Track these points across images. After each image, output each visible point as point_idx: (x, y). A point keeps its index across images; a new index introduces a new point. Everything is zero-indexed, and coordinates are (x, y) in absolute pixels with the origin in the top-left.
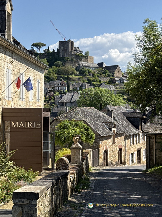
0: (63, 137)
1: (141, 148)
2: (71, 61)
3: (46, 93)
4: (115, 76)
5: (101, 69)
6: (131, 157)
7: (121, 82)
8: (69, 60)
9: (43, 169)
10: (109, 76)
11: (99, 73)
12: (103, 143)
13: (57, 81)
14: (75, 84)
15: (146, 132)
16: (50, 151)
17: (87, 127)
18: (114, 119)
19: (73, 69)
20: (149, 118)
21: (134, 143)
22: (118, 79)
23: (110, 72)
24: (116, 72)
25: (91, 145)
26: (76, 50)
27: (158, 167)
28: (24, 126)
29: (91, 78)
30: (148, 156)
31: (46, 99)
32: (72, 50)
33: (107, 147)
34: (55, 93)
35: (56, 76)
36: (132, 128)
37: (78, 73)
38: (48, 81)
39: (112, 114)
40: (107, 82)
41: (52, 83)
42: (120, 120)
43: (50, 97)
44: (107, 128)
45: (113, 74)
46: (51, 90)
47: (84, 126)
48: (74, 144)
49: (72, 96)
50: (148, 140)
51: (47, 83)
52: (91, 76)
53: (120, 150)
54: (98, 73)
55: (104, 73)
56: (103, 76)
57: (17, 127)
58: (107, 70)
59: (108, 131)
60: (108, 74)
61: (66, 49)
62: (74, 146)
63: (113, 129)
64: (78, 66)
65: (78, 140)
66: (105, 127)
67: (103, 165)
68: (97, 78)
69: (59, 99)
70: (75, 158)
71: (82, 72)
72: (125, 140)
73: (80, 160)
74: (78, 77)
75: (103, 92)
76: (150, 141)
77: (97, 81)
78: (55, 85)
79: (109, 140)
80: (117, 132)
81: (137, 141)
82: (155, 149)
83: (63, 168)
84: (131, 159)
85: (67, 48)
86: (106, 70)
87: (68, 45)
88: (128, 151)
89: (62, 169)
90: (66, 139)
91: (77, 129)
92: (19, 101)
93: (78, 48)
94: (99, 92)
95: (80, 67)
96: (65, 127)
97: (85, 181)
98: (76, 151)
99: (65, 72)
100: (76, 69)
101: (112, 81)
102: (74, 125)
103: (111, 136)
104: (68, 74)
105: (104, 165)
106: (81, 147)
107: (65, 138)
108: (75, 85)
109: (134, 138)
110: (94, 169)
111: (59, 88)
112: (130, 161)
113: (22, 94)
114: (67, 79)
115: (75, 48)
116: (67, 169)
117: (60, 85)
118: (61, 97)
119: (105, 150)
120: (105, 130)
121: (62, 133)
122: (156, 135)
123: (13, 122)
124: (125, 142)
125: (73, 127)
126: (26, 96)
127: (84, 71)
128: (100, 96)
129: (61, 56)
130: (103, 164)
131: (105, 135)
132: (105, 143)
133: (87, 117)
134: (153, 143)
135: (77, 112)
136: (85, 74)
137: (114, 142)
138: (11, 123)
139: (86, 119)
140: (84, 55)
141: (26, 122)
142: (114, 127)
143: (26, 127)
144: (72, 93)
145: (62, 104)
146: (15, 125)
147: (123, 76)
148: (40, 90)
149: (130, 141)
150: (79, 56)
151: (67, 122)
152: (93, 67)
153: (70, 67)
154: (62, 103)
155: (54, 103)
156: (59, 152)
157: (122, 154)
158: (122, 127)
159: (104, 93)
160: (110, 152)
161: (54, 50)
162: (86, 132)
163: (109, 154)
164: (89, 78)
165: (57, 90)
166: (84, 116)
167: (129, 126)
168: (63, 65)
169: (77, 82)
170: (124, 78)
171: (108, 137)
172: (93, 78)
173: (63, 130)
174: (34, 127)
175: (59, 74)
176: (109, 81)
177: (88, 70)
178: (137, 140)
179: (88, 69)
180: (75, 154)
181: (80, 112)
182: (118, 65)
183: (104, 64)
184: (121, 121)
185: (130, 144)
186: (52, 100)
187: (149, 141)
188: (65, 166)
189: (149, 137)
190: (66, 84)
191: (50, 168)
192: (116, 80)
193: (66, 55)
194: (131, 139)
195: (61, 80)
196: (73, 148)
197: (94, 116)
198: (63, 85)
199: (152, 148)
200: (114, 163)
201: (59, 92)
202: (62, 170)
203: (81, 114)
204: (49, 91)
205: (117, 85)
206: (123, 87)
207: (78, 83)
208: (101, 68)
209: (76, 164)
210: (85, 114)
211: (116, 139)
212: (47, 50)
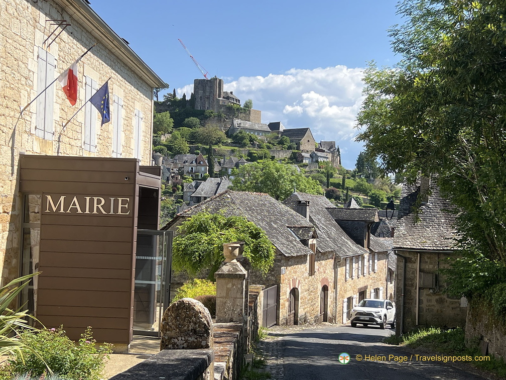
0: (197, 251)
1: (366, 287)
2: (216, 118)
3: (168, 177)
4: (302, 148)
5: (276, 134)
6: (345, 305)
7: (314, 160)
8: (213, 116)
9: (135, 333)
10: (290, 148)
11: (272, 142)
12: (287, 273)
13: (189, 154)
14: (224, 162)
15: (399, 246)
16: (157, 284)
17: (256, 230)
18: (311, 220)
19: (222, 133)
20: (402, 214)
21: (354, 275)
22: (307, 155)
23: (292, 141)
24: (303, 140)
25: (265, 273)
26: (228, 98)
27: (427, 331)
28: (83, 208)
29: (256, 150)
30: (402, 304)
31: (167, 189)
32: (219, 97)
33: (297, 281)
34: (185, 179)
35: (188, 145)
36: (349, 243)
37: (229, 141)
38: (172, 155)
39: (308, 210)
40: (286, 159)
41: (179, 158)
42: (323, 224)
43: (175, 185)
44: (298, 240)
45: (298, 145)
46: (177, 172)
47: (248, 227)
48: (225, 264)
49: (219, 184)
50: (402, 264)
51: (170, 158)
52: (254, 148)
53: (325, 289)
54: (270, 143)
55: (281, 143)
56: (278, 147)
57: (62, 211)
58: (287, 136)
59: (300, 245)
60: (288, 145)
61: (208, 94)
62: (225, 269)
63: (311, 241)
64: (231, 128)
65: (237, 251)
66: (292, 236)
67: (286, 323)
68: (267, 151)
69: (191, 190)
70: (229, 304)
71: (238, 140)
72: (335, 267)
73: (241, 310)
74: (229, 148)
75: (283, 171)
76: (408, 269)
77: (267, 158)
78: (184, 163)
79: (302, 267)
80: (320, 249)
81: (360, 271)
82: (419, 288)
83: (186, 341)
84: (345, 310)
85: (211, 92)
86: (285, 137)
87: (212, 87)
88: (341, 292)
89: (185, 345)
90: (203, 257)
91: (231, 233)
92: (78, 149)
93: (231, 93)
94: (274, 171)
95: (234, 129)
96: (202, 228)
97: (255, 370)
98: (230, 286)
99: (204, 138)
100: (227, 133)
101: (296, 159)
102: (225, 224)
103: (305, 256)
104: (211, 143)
105: (288, 324)
106: (245, 272)
107: (200, 254)
108: (224, 164)
109: (354, 264)
110: (268, 332)
111: (192, 168)
112: (345, 315)
113: (88, 133)
114: (209, 152)
115: (226, 93)
116: (203, 343)
117: (194, 163)
118: (197, 187)
119: (292, 288)
120: (293, 244)
121: (195, 243)
122: (422, 253)
123: (49, 197)
124: (335, 272)
125: (222, 229)
126: (101, 142)
127: (243, 138)
128: (276, 180)
129: (198, 107)
130: (287, 321)
131: (292, 254)
132: (293, 272)
133: (253, 213)
134: (413, 273)
135: (229, 200)
136: (245, 144)
137: (312, 272)
138: (44, 200)
139: (251, 216)
140: (242, 106)
141: (88, 199)
142: (313, 237)
143: (87, 212)
144: (218, 180)
145: (198, 200)
146: (57, 204)
147: (317, 150)
148: (141, 138)
149: (346, 270)
150: (233, 109)
151: (206, 216)
152: (259, 131)
153: (216, 129)
154: (198, 197)
155: (182, 197)
156: (185, 289)
157: (329, 299)
158: (328, 239)
159: (284, 173)
160: (302, 292)
161: (184, 96)
162: (253, 242)
163: (302, 298)
164: (252, 151)
165: (188, 172)
166: (247, 210)
167: (343, 238)
168: (201, 124)
169: (227, 158)
170: (319, 154)
171: (300, 259)
172: (259, 151)
173: (196, 235)
174: (112, 212)
175: (194, 142)
176: (291, 158)
177: (250, 137)
178: (360, 268)
179: (250, 134)
180: (227, 294)
181: (238, 202)
182: (308, 128)
183: (281, 125)
184: (326, 227)
185: (346, 278)
186: (179, 193)
187: (403, 269)
188: (195, 331)
189: (405, 258)
190: (206, 161)
191: (156, 329)
192: (303, 157)
193: (207, 106)
194: (348, 265)
195: (197, 154)
196: (222, 276)
197: (268, 211)
198: (201, 163)
199: (412, 285)
200: (311, 318)
201: (192, 175)
202: (183, 348)
203: (240, 205)
204: (172, 175)
205: (305, 166)
206: (316, 170)
207: (231, 160)
208: (274, 134)
209: (231, 321)
210: (248, 207)
211: (317, 264)
212: (171, 95)
